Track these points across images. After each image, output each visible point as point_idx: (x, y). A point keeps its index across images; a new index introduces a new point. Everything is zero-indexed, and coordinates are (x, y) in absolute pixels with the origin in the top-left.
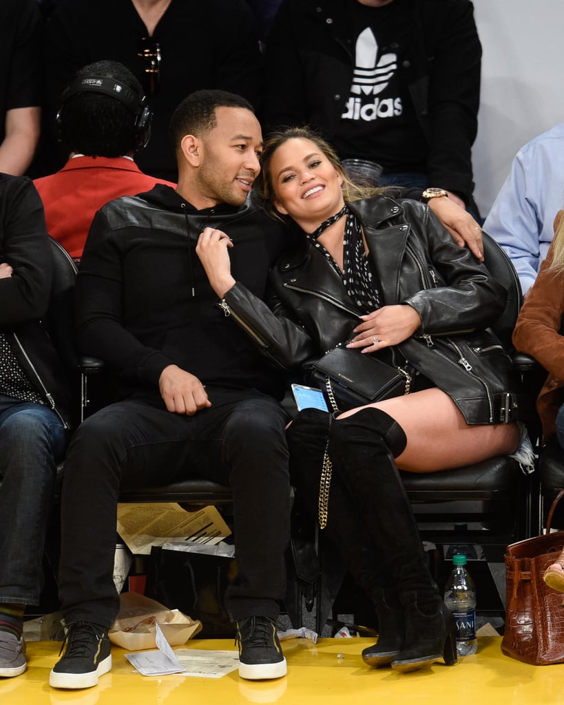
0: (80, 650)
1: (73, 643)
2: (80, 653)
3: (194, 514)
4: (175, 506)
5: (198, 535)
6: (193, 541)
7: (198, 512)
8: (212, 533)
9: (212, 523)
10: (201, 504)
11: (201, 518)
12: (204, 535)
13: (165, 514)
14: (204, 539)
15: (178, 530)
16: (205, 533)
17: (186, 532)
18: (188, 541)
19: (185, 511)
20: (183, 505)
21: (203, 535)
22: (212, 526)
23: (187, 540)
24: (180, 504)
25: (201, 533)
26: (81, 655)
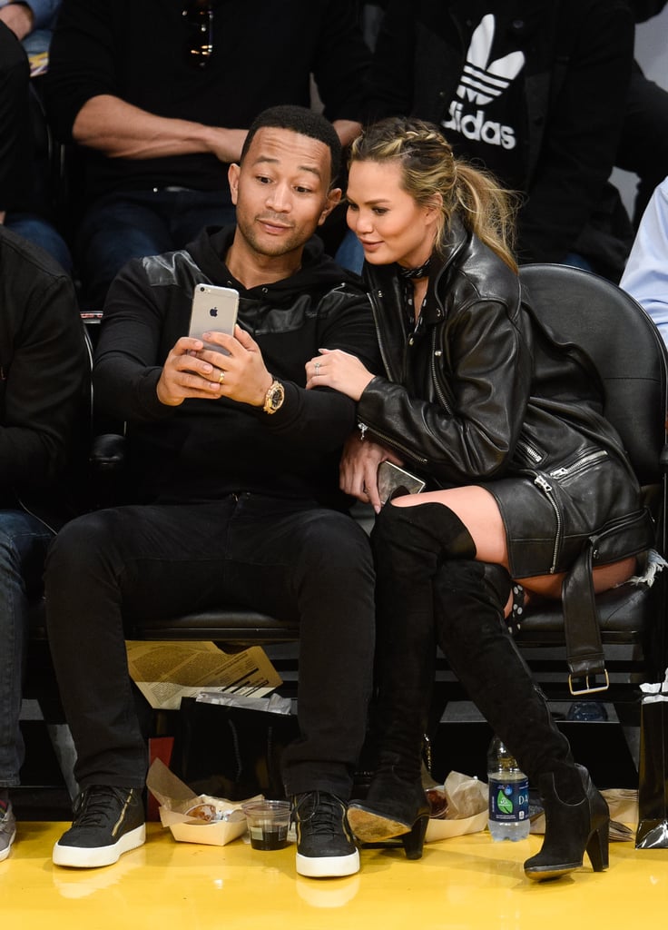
0: (95, 817)
1: (89, 807)
2: (96, 821)
3: (233, 658)
4: (210, 646)
5: (239, 684)
6: (233, 692)
7: (238, 655)
8: (257, 682)
9: (257, 669)
10: (244, 644)
11: (243, 663)
12: (247, 684)
13: (195, 656)
14: (246, 690)
15: (214, 677)
16: (248, 682)
17: (222, 682)
18: (225, 692)
19: (222, 652)
20: (219, 645)
21: (244, 685)
22: (257, 672)
23: (223, 690)
24: (215, 643)
25: (242, 682)
26: (96, 823)
